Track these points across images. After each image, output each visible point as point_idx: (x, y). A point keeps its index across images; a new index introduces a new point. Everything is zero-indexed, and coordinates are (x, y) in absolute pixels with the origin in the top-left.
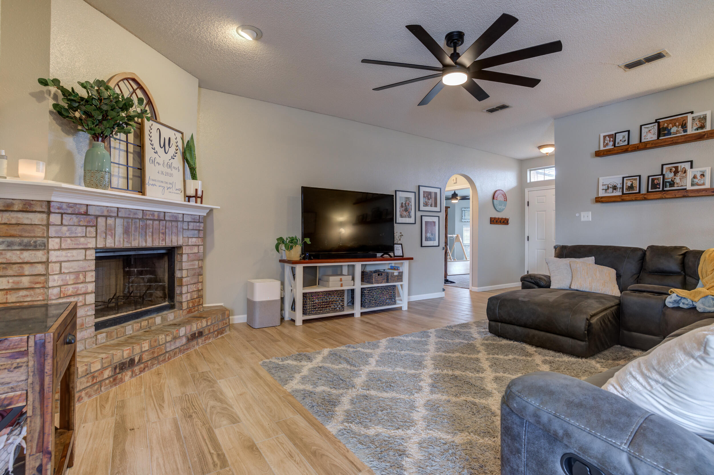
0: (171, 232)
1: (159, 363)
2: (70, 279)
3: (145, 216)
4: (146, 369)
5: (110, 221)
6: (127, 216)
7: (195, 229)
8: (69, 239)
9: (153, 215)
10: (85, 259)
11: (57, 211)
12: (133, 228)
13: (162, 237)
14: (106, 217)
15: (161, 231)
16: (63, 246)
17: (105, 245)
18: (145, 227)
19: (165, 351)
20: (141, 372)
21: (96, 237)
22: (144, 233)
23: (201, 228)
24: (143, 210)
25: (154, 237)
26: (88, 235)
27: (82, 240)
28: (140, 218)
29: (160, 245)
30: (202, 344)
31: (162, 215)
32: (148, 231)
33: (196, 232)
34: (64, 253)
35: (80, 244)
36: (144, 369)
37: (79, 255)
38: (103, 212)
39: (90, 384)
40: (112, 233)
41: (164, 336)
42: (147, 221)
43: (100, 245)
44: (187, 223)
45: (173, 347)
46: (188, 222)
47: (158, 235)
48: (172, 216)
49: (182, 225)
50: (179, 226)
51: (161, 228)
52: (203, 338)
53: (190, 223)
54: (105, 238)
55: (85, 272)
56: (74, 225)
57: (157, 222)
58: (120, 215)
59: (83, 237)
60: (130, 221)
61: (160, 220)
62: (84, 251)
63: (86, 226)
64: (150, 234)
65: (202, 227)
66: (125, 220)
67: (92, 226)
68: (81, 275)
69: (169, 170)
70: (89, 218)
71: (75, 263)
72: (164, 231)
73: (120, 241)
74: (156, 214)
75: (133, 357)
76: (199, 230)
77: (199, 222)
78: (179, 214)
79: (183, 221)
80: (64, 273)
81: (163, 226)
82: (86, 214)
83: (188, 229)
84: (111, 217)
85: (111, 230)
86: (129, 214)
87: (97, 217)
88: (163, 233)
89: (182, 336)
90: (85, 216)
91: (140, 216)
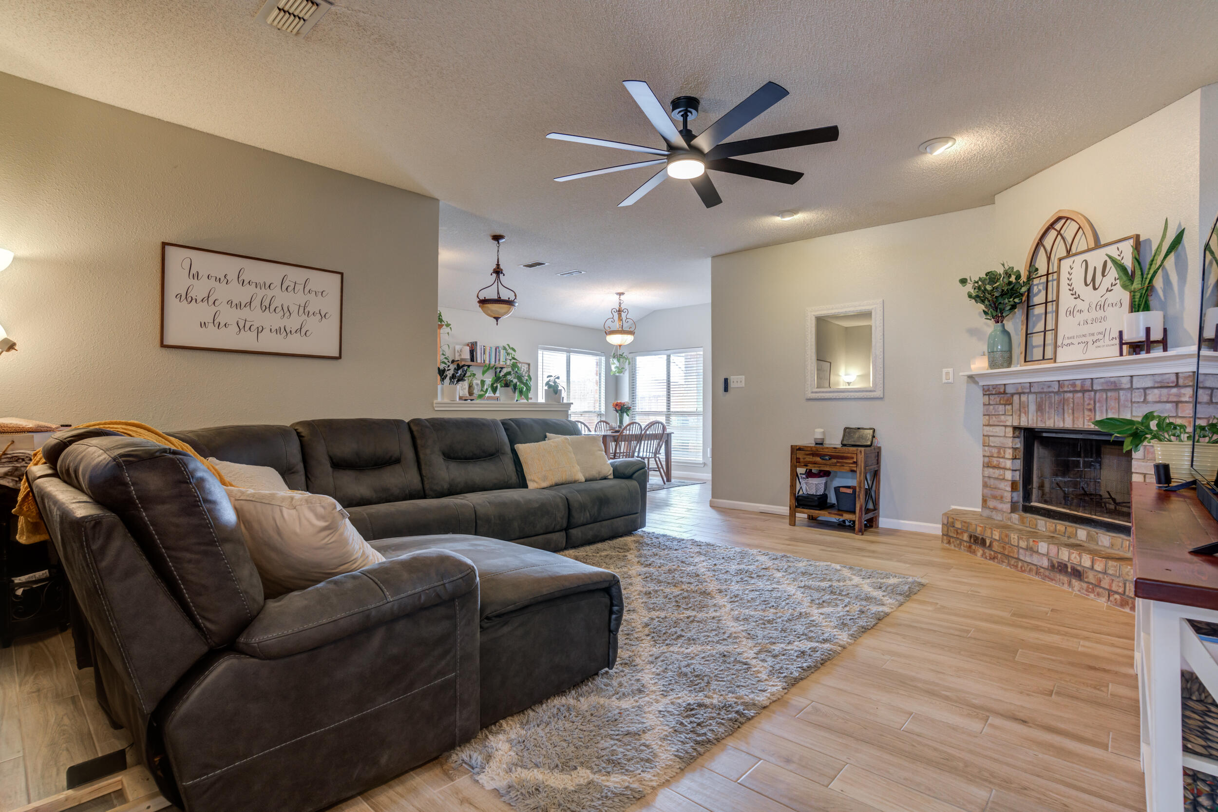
0: (1105, 408)
1: (1009, 564)
2: (995, 451)
3: (1061, 388)
4: (996, 560)
5: (1024, 398)
6: (1040, 390)
7: (1165, 400)
8: (994, 417)
9: (1074, 385)
10: (1005, 436)
11: (987, 393)
12: (1047, 404)
13: (1089, 416)
14: (1020, 394)
15: (1086, 407)
16: (991, 423)
17: (1020, 423)
18: (1063, 402)
19: (1017, 556)
20: (990, 559)
21: (1012, 415)
22: (1061, 411)
23: (1183, 399)
24: (1059, 381)
25: (1075, 415)
26: (1007, 414)
27: (1003, 417)
28: (1055, 391)
29: (1086, 427)
30: (1079, 591)
31: (1088, 384)
32: (1066, 408)
33: (1169, 406)
34: (991, 428)
35: (1001, 422)
36: (994, 558)
37: (999, 431)
38: (1018, 389)
39: (955, 536)
40: (1025, 411)
41: (1016, 537)
42: (1065, 394)
43: (1016, 424)
44: (1142, 390)
45: (1028, 559)
46: (1145, 389)
47: (1082, 413)
48: (1107, 382)
49: (1129, 395)
50: (1122, 398)
51: (1087, 402)
52: (1085, 585)
53: (1148, 392)
54: (1020, 416)
55: (1005, 448)
56: (997, 404)
57: (1080, 395)
58: (1033, 390)
59: (1003, 415)
60: (1044, 396)
61: (1084, 391)
62: (1004, 428)
63: (1005, 405)
64: (1070, 411)
65: (1188, 396)
66: (1039, 396)
67: (1009, 405)
68: (1002, 450)
69: (1101, 313)
70: (1006, 397)
71: (997, 438)
72: (1091, 407)
73: (1033, 420)
74: (1078, 383)
75: (984, 537)
76: (1177, 403)
77: (1177, 385)
78: (1121, 378)
79: (1131, 389)
80: (991, 446)
81: (1090, 399)
82: (1005, 393)
83: (1145, 401)
84: (1024, 393)
85: (1024, 408)
86: (1043, 388)
87: (1012, 395)
88: (1090, 410)
89: (1043, 554)
90: (1003, 395)
91: (1055, 388)
